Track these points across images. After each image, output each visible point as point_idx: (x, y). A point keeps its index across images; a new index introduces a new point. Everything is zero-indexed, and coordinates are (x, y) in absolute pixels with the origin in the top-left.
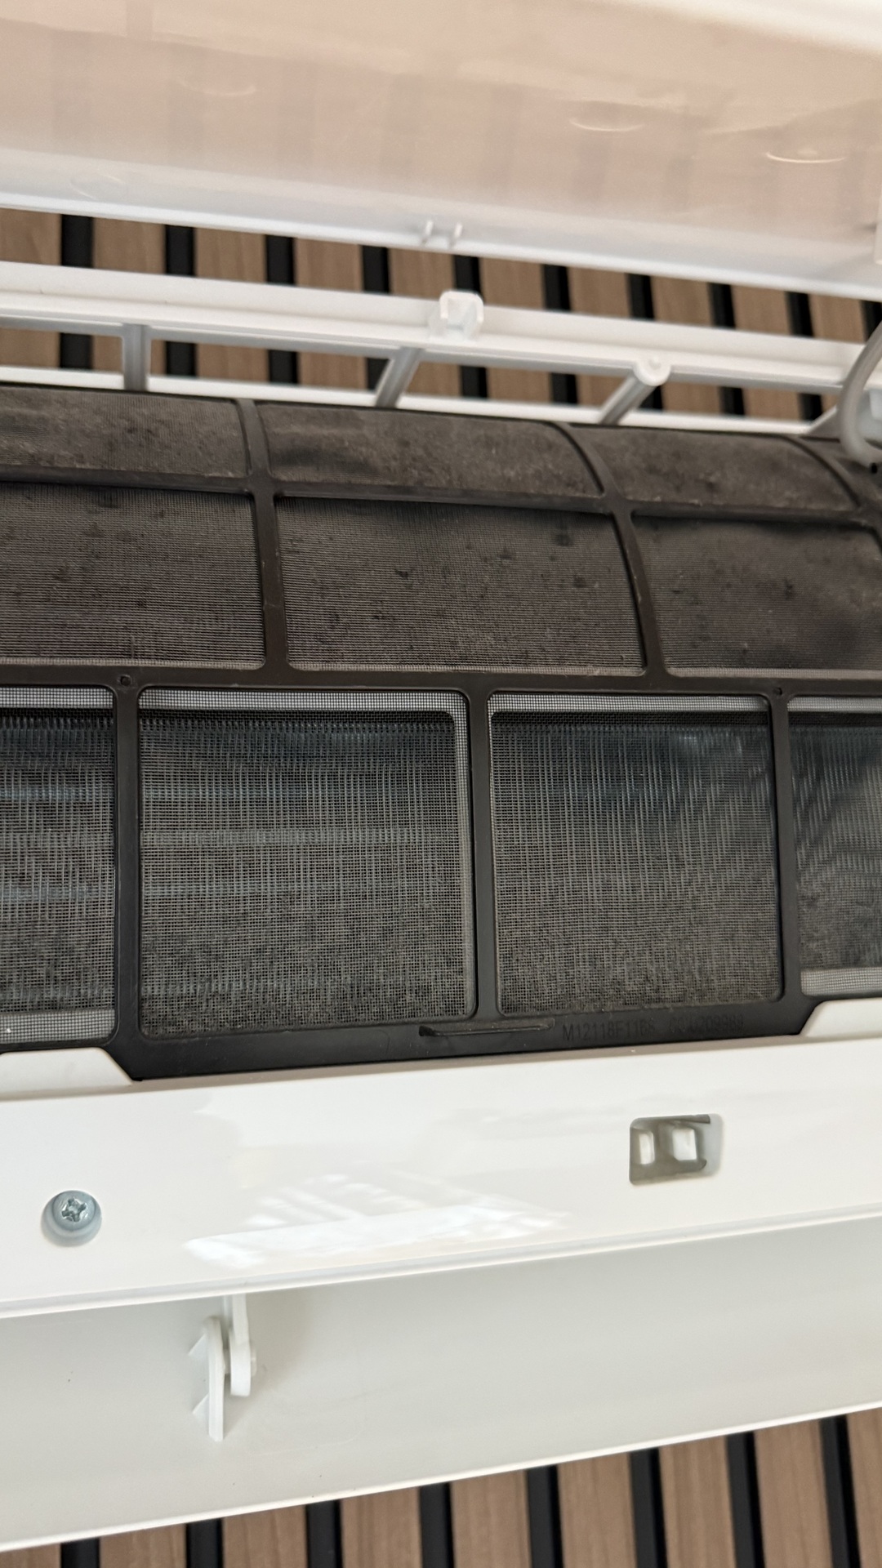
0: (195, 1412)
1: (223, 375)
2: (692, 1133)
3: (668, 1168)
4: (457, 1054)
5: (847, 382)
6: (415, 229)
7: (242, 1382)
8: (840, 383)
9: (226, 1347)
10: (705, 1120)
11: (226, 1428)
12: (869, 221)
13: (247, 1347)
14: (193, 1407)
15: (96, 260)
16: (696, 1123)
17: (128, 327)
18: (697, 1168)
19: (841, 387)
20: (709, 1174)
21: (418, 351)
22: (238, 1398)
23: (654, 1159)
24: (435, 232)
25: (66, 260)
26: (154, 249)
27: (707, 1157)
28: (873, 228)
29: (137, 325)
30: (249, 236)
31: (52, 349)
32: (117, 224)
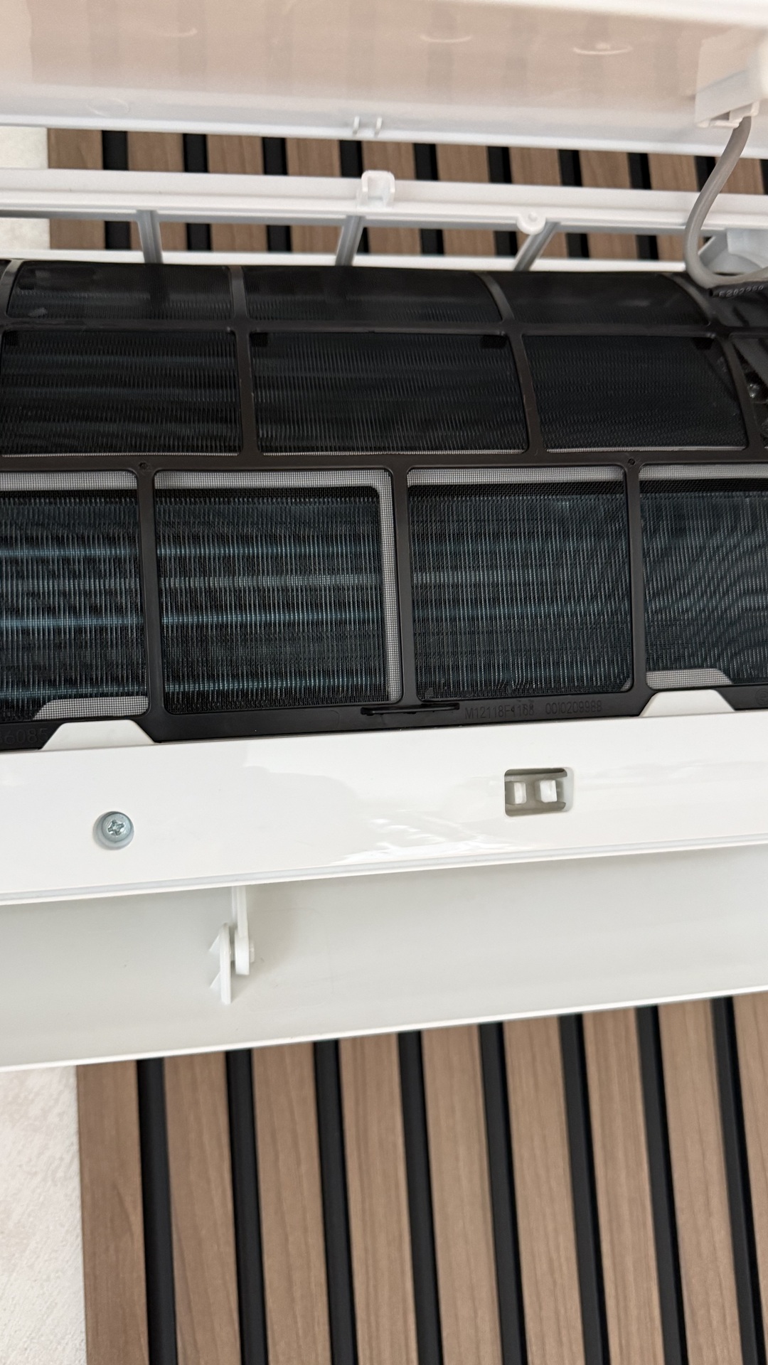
0: (212, 986)
1: (232, 248)
2: (553, 783)
3: (536, 807)
4: (388, 727)
5: (688, 224)
6: (346, 125)
7: (243, 965)
8: (683, 225)
9: (232, 942)
10: (560, 771)
11: (233, 997)
12: (689, 92)
13: (246, 939)
14: (211, 983)
15: (130, 165)
16: (557, 773)
17: (141, 213)
18: (558, 806)
19: (684, 227)
20: (566, 811)
21: (360, 218)
22: (241, 977)
23: (526, 800)
24: (361, 125)
25: (107, 165)
26: (176, 154)
27: (566, 799)
28: (693, 98)
29: (146, 212)
30: (250, 138)
31: (100, 235)
32: (146, 135)
